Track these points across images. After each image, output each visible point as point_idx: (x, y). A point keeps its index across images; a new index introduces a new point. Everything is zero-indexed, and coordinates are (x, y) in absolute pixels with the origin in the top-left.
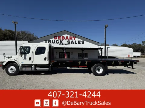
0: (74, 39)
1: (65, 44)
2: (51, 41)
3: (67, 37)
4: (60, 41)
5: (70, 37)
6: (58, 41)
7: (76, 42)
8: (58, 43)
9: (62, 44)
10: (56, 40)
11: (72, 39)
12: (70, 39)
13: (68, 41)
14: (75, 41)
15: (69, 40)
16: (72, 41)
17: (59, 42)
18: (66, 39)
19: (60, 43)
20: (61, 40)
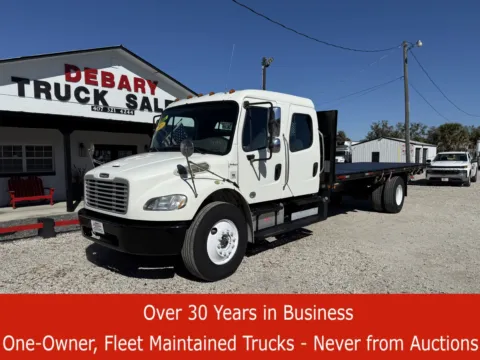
0: (153, 93)
1: (118, 111)
2: (48, 85)
3: (124, 78)
4: (96, 91)
5: (136, 80)
6: (87, 91)
7: (160, 107)
8: (87, 99)
9: (105, 110)
10: (74, 86)
11: (144, 91)
12: (136, 91)
13: (129, 97)
14: (156, 100)
15: (133, 92)
16: (145, 100)
17: (91, 96)
18: (120, 88)
19: (96, 103)
20: (100, 88)
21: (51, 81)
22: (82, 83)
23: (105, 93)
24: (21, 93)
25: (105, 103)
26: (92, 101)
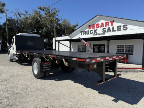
0: (112, 25)
1: (100, 34)
2: (85, 32)
3: (102, 24)
4: (94, 30)
5: (106, 23)
6: (92, 31)
7: (114, 29)
8: (92, 33)
9: (96, 35)
10: (90, 30)
11: (108, 26)
13: (103, 29)
15: (105, 27)
16: (109, 28)
18: (101, 27)
19: (94, 33)
21: (86, 31)
22: (92, 29)
23: (97, 30)
24: (82, 35)
25: (96, 33)
26: (93, 33)
